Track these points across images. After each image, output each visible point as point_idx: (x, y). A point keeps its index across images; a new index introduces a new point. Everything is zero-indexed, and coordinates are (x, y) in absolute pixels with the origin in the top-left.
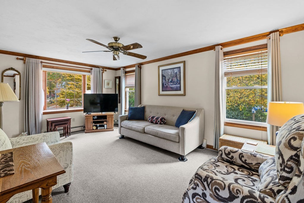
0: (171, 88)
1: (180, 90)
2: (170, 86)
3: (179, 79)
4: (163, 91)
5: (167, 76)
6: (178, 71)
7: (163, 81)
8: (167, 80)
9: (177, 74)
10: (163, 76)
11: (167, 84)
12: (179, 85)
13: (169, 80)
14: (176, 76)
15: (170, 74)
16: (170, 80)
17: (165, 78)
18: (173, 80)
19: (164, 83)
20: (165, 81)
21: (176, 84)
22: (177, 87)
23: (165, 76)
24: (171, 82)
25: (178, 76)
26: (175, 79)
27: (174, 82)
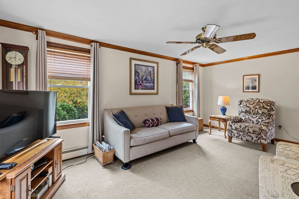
0: (145, 86)
1: (154, 89)
2: (144, 84)
3: (153, 79)
4: (135, 89)
5: (141, 73)
6: (152, 70)
7: (136, 78)
8: (141, 77)
9: (151, 73)
10: (136, 72)
11: (140, 82)
12: (153, 84)
13: (142, 77)
14: (150, 75)
15: (144, 71)
16: (144, 78)
17: (139, 74)
18: (147, 78)
19: (137, 79)
20: (139, 78)
21: (150, 83)
22: (151, 86)
23: (138, 72)
24: (146, 79)
25: (152, 75)
26: (149, 78)
27: (148, 80)
